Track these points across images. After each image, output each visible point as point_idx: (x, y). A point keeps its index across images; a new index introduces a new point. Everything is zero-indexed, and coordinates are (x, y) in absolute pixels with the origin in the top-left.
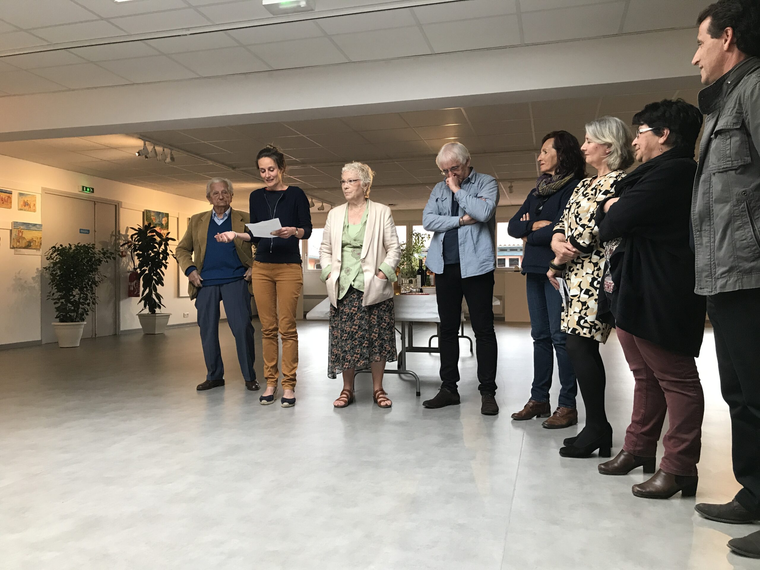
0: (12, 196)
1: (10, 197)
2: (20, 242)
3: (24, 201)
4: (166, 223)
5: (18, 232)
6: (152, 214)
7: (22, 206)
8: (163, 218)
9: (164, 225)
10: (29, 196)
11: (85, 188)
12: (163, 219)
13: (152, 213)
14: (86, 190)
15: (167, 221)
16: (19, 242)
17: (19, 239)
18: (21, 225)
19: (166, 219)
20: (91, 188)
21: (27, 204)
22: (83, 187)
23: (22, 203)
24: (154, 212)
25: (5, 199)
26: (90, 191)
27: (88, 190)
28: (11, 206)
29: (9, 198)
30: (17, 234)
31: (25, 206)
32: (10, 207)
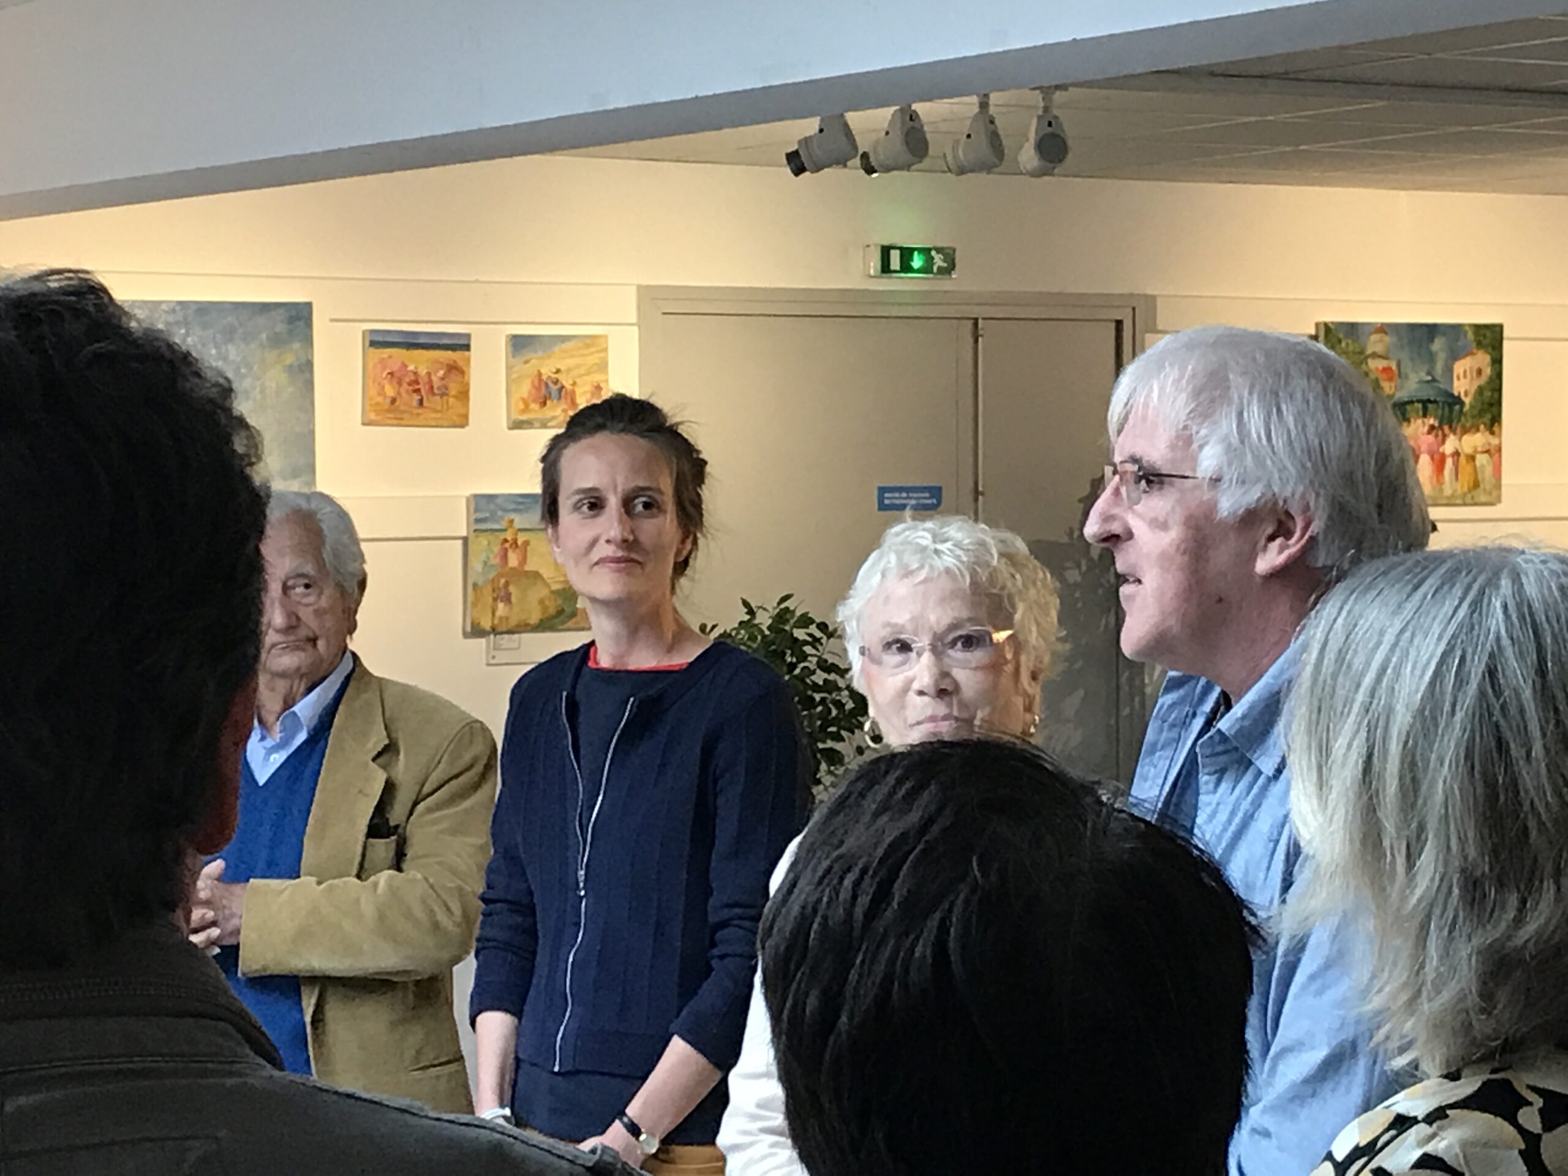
0: (468, 360)
1: (461, 363)
2: (513, 599)
3: (540, 374)
4: (1480, 390)
5: (497, 549)
6: (1375, 344)
7: (527, 405)
8: (1455, 356)
9: (1467, 401)
10: (568, 345)
11: (895, 256)
12: (1460, 367)
13: (1374, 337)
14: (906, 267)
15: (1488, 371)
16: (507, 599)
17: (507, 584)
18: (515, 510)
19: (1482, 359)
20: (939, 250)
21: (554, 388)
22: (886, 251)
23: (525, 389)
24: (1383, 329)
25: (430, 381)
26: (927, 269)
27: (917, 262)
28: (466, 417)
29: (453, 375)
30: (495, 561)
31: (544, 404)
32: (462, 422)
